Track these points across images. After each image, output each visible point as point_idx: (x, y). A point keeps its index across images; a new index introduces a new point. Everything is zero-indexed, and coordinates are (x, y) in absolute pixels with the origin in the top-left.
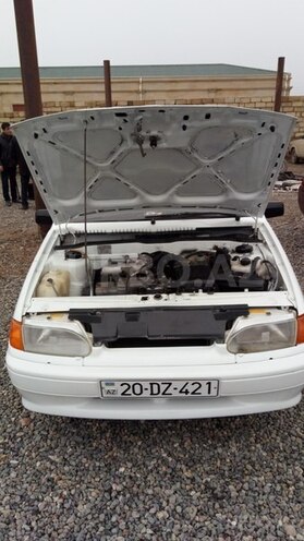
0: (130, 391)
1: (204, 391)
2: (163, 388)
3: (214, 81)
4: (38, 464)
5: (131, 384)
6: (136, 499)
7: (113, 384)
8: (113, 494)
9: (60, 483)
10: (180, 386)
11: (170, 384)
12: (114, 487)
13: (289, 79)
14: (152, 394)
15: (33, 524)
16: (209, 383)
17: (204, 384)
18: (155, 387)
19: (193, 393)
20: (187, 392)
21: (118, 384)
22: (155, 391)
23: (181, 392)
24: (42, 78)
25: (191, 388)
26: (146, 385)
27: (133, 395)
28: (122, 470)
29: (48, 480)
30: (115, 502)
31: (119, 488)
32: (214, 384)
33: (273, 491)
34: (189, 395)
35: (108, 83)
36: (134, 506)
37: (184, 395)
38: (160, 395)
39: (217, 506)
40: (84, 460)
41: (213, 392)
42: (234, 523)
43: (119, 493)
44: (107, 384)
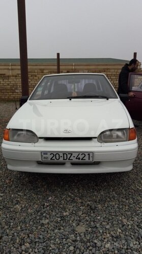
0: (54, 158)
1: (86, 158)
2: (69, 156)
3: (107, 65)
4: (12, 196)
5: (55, 153)
6: (55, 208)
7: (47, 154)
8: (45, 206)
9: (21, 202)
10: (76, 155)
11: (72, 154)
12: (46, 204)
13: (140, 65)
14: (64, 159)
15: (8, 216)
16: (89, 154)
17: (86, 154)
18: (65, 155)
19: (82, 159)
20: (79, 159)
21: (49, 154)
22: (65, 158)
23: (76, 158)
24: (29, 63)
25: (81, 157)
26: (61, 155)
27: (56, 160)
28: (50, 198)
29: (16, 201)
30: (45, 209)
31: (48, 204)
32: (91, 155)
33: (118, 208)
34: (80, 160)
35: (59, 65)
36: (54, 211)
37: (78, 160)
38: (67, 160)
39: (92, 212)
40: (33, 195)
41: (91, 159)
42: (99, 218)
43: (48, 206)
44: (44, 154)
